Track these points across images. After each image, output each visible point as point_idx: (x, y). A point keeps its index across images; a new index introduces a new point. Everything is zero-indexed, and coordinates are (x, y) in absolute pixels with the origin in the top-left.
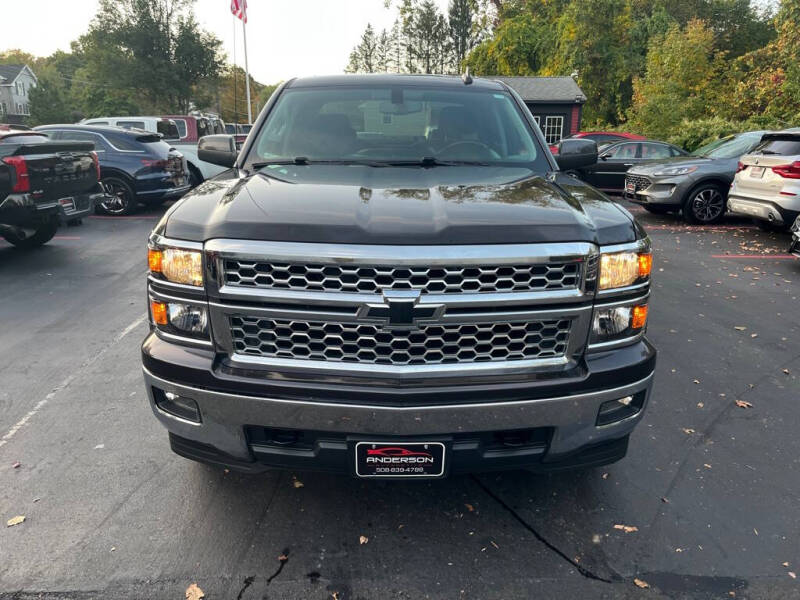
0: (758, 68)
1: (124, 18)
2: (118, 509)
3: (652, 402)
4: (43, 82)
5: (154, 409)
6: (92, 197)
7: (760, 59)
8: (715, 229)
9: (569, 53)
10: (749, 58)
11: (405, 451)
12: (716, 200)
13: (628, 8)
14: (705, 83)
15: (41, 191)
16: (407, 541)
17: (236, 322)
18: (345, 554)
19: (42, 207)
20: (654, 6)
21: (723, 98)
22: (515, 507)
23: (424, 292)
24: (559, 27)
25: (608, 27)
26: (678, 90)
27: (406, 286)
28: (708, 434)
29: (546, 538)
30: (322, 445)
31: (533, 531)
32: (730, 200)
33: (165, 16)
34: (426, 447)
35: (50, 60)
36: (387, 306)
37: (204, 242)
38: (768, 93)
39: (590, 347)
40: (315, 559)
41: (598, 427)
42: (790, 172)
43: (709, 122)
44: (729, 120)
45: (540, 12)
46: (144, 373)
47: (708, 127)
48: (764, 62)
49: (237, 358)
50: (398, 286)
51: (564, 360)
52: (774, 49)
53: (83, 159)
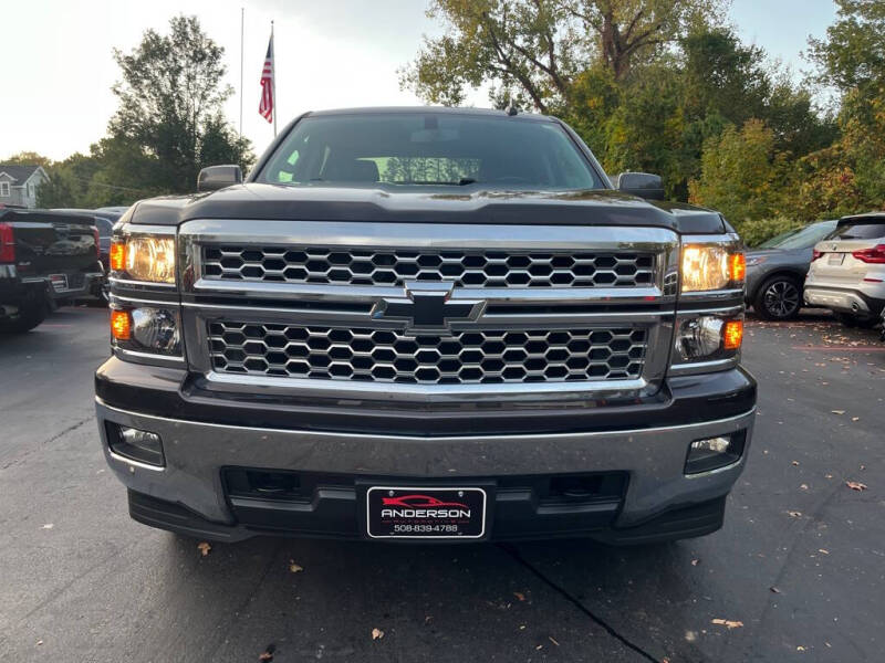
0: (824, 169)
1: (148, 116)
2: (55, 597)
3: (755, 448)
4: (54, 177)
5: (106, 451)
6: (88, 275)
7: (824, 161)
8: (791, 325)
9: (619, 154)
10: (813, 158)
11: (433, 501)
12: (790, 294)
13: (680, 111)
14: (766, 186)
15: (28, 263)
16: (436, 636)
17: (216, 330)
18: (352, 651)
19: (25, 280)
20: (708, 108)
21: (786, 199)
22: (580, 597)
23: (458, 285)
24: (607, 130)
25: (659, 129)
26: (738, 192)
27: (435, 277)
28: (819, 517)
29: (623, 634)
30: (322, 495)
31: (604, 625)
32: (807, 291)
33: (192, 114)
34: (461, 494)
35: (67, 163)
36: (410, 302)
37: (178, 226)
38: (836, 194)
39: (673, 367)
40: (310, 657)
41: (687, 476)
42: (873, 256)
43: (774, 222)
44: (795, 220)
45: (588, 116)
46: (97, 403)
47: (773, 227)
48: (829, 163)
49: (215, 377)
50: (424, 277)
51: (642, 383)
52: (839, 149)
53: (83, 238)
